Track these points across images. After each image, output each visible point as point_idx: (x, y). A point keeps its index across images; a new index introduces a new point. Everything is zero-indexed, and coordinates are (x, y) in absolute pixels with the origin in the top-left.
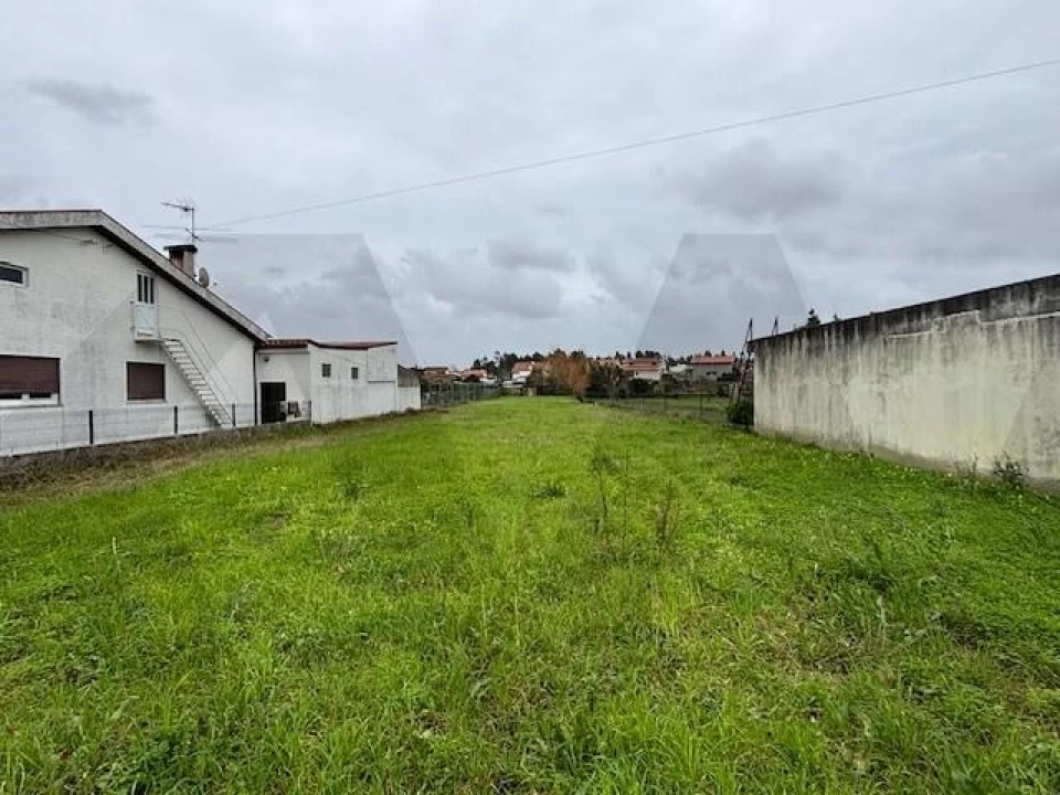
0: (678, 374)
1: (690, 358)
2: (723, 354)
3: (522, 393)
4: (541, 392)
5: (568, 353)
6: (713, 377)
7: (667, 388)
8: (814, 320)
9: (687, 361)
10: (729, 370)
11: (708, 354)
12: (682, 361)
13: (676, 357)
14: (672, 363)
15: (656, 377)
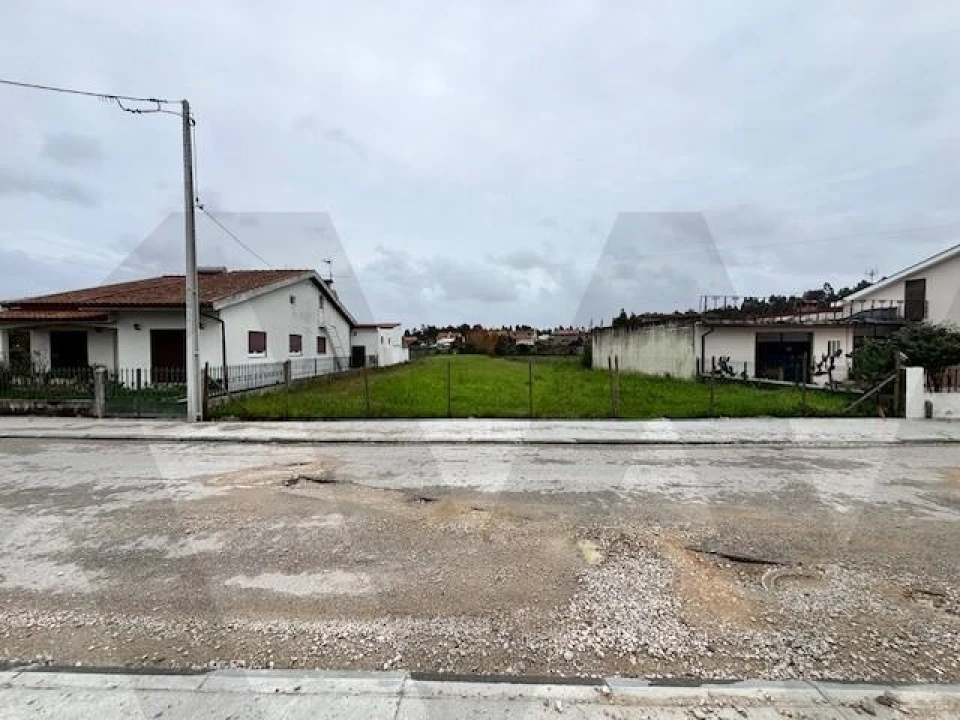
0: (544, 341)
1: (550, 331)
2: (571, 328)
3: (450, 352)
4: (462, 352)
5: (472, 327)
6: (566, 343)
7: (539, 350)
8: (623, 315)
9: (549, 332)
10: (576, 339)
11: (561, 328)
12: (545, 332)
13: (541, 330)
14: (539, 333)
15: (532, 343)
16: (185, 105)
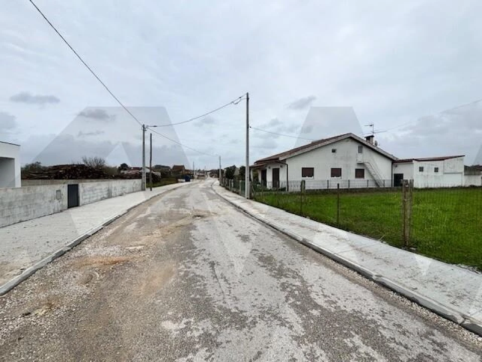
16: (247, 94)
